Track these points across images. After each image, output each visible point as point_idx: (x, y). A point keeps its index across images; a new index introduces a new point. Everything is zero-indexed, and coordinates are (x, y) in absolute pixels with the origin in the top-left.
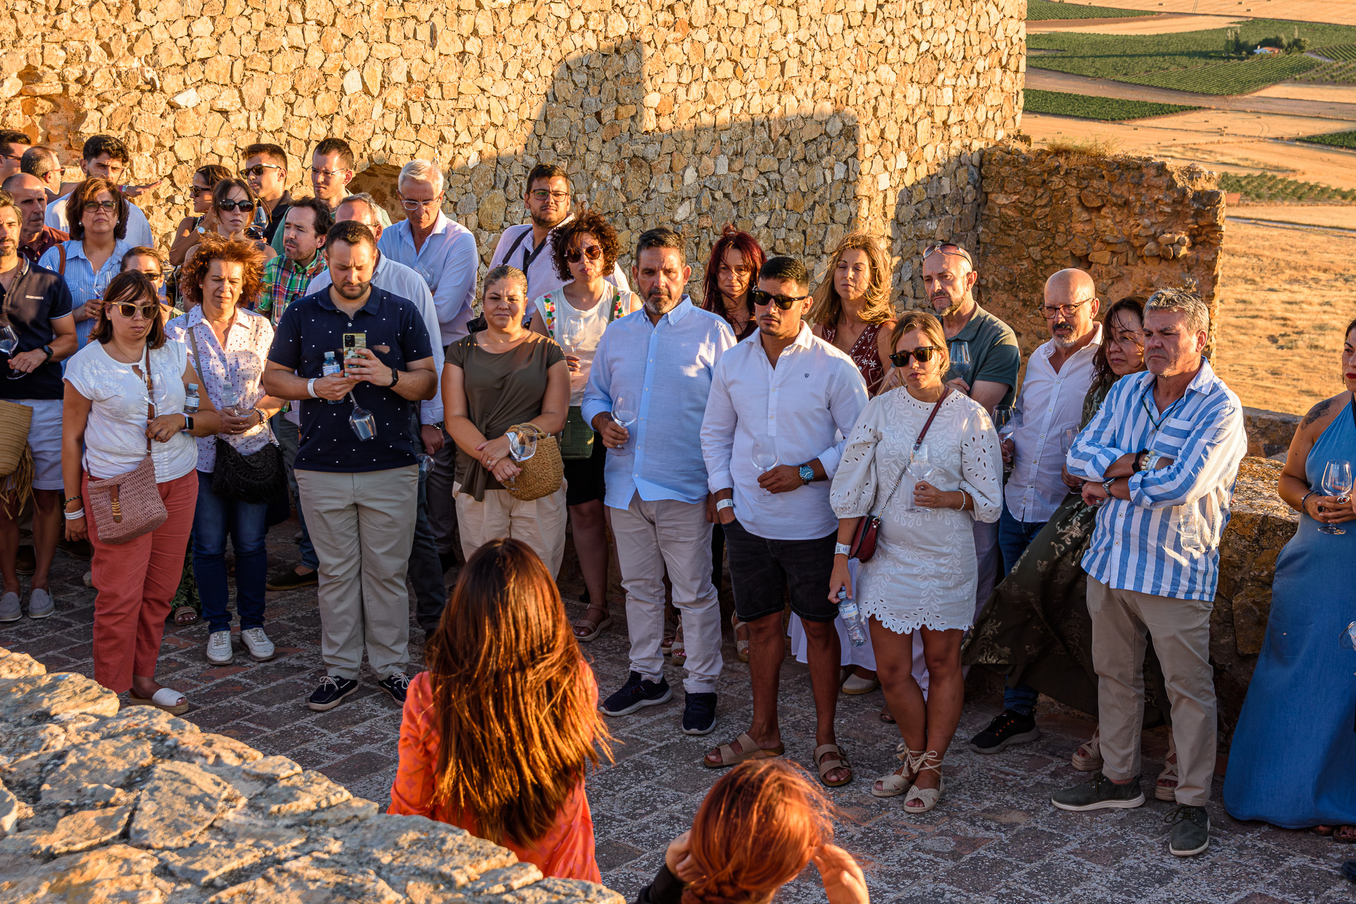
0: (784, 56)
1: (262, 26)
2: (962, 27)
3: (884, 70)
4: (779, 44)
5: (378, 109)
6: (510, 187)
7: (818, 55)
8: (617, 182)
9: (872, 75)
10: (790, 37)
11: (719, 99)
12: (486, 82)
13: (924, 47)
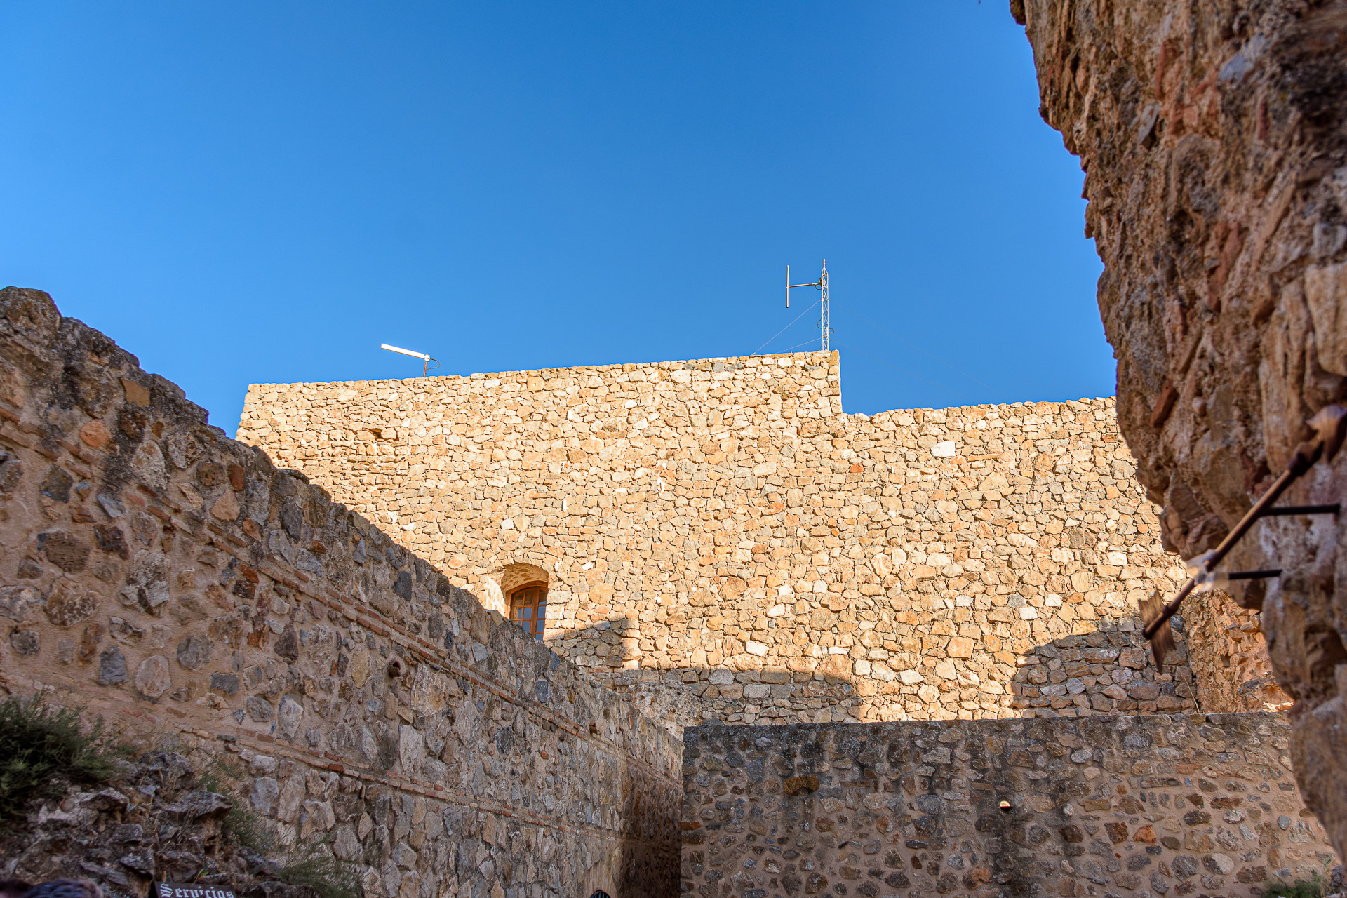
0: (887, 524)
1: (459, 500)
2: (1129, 510)
3: (1017, 538)
4: (880, 516)
5: (522, 538)
6: (617, 582)
7: (927, 526)
8: (714, 589)
9: (1001, 541)
10: (893, 513)
11: (815, 546)
12: (603, 528)
13: (1071, 523)
